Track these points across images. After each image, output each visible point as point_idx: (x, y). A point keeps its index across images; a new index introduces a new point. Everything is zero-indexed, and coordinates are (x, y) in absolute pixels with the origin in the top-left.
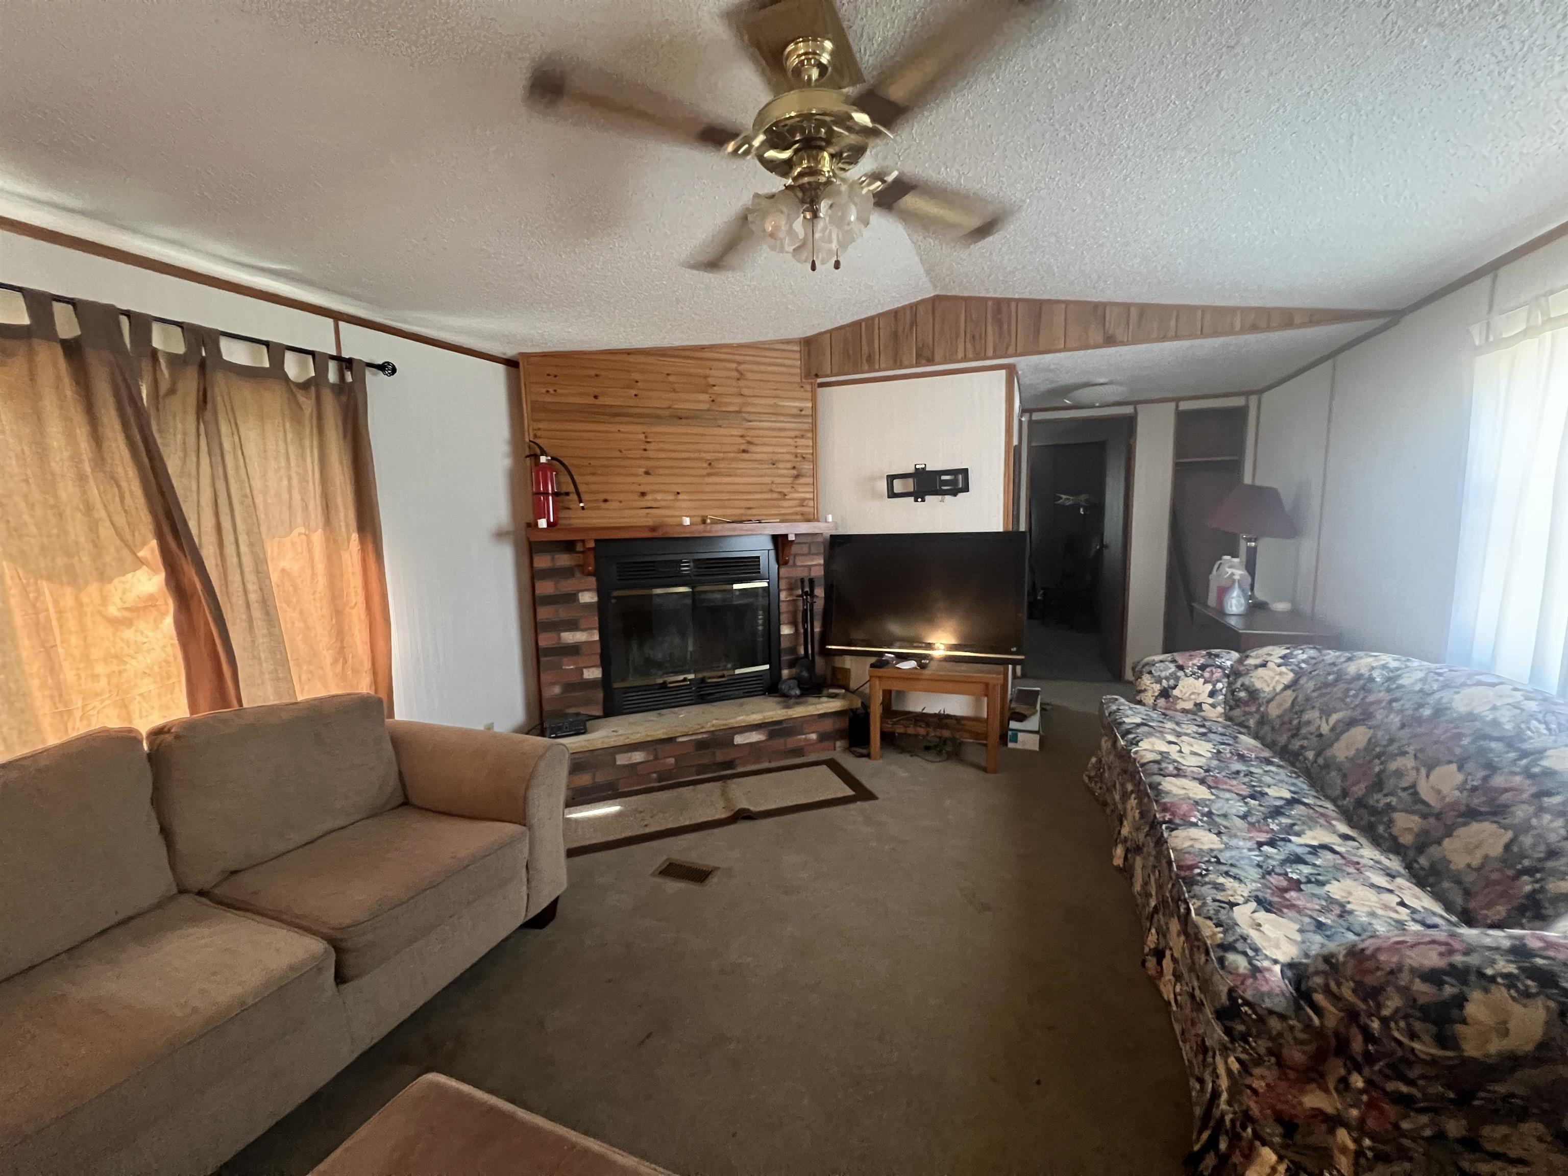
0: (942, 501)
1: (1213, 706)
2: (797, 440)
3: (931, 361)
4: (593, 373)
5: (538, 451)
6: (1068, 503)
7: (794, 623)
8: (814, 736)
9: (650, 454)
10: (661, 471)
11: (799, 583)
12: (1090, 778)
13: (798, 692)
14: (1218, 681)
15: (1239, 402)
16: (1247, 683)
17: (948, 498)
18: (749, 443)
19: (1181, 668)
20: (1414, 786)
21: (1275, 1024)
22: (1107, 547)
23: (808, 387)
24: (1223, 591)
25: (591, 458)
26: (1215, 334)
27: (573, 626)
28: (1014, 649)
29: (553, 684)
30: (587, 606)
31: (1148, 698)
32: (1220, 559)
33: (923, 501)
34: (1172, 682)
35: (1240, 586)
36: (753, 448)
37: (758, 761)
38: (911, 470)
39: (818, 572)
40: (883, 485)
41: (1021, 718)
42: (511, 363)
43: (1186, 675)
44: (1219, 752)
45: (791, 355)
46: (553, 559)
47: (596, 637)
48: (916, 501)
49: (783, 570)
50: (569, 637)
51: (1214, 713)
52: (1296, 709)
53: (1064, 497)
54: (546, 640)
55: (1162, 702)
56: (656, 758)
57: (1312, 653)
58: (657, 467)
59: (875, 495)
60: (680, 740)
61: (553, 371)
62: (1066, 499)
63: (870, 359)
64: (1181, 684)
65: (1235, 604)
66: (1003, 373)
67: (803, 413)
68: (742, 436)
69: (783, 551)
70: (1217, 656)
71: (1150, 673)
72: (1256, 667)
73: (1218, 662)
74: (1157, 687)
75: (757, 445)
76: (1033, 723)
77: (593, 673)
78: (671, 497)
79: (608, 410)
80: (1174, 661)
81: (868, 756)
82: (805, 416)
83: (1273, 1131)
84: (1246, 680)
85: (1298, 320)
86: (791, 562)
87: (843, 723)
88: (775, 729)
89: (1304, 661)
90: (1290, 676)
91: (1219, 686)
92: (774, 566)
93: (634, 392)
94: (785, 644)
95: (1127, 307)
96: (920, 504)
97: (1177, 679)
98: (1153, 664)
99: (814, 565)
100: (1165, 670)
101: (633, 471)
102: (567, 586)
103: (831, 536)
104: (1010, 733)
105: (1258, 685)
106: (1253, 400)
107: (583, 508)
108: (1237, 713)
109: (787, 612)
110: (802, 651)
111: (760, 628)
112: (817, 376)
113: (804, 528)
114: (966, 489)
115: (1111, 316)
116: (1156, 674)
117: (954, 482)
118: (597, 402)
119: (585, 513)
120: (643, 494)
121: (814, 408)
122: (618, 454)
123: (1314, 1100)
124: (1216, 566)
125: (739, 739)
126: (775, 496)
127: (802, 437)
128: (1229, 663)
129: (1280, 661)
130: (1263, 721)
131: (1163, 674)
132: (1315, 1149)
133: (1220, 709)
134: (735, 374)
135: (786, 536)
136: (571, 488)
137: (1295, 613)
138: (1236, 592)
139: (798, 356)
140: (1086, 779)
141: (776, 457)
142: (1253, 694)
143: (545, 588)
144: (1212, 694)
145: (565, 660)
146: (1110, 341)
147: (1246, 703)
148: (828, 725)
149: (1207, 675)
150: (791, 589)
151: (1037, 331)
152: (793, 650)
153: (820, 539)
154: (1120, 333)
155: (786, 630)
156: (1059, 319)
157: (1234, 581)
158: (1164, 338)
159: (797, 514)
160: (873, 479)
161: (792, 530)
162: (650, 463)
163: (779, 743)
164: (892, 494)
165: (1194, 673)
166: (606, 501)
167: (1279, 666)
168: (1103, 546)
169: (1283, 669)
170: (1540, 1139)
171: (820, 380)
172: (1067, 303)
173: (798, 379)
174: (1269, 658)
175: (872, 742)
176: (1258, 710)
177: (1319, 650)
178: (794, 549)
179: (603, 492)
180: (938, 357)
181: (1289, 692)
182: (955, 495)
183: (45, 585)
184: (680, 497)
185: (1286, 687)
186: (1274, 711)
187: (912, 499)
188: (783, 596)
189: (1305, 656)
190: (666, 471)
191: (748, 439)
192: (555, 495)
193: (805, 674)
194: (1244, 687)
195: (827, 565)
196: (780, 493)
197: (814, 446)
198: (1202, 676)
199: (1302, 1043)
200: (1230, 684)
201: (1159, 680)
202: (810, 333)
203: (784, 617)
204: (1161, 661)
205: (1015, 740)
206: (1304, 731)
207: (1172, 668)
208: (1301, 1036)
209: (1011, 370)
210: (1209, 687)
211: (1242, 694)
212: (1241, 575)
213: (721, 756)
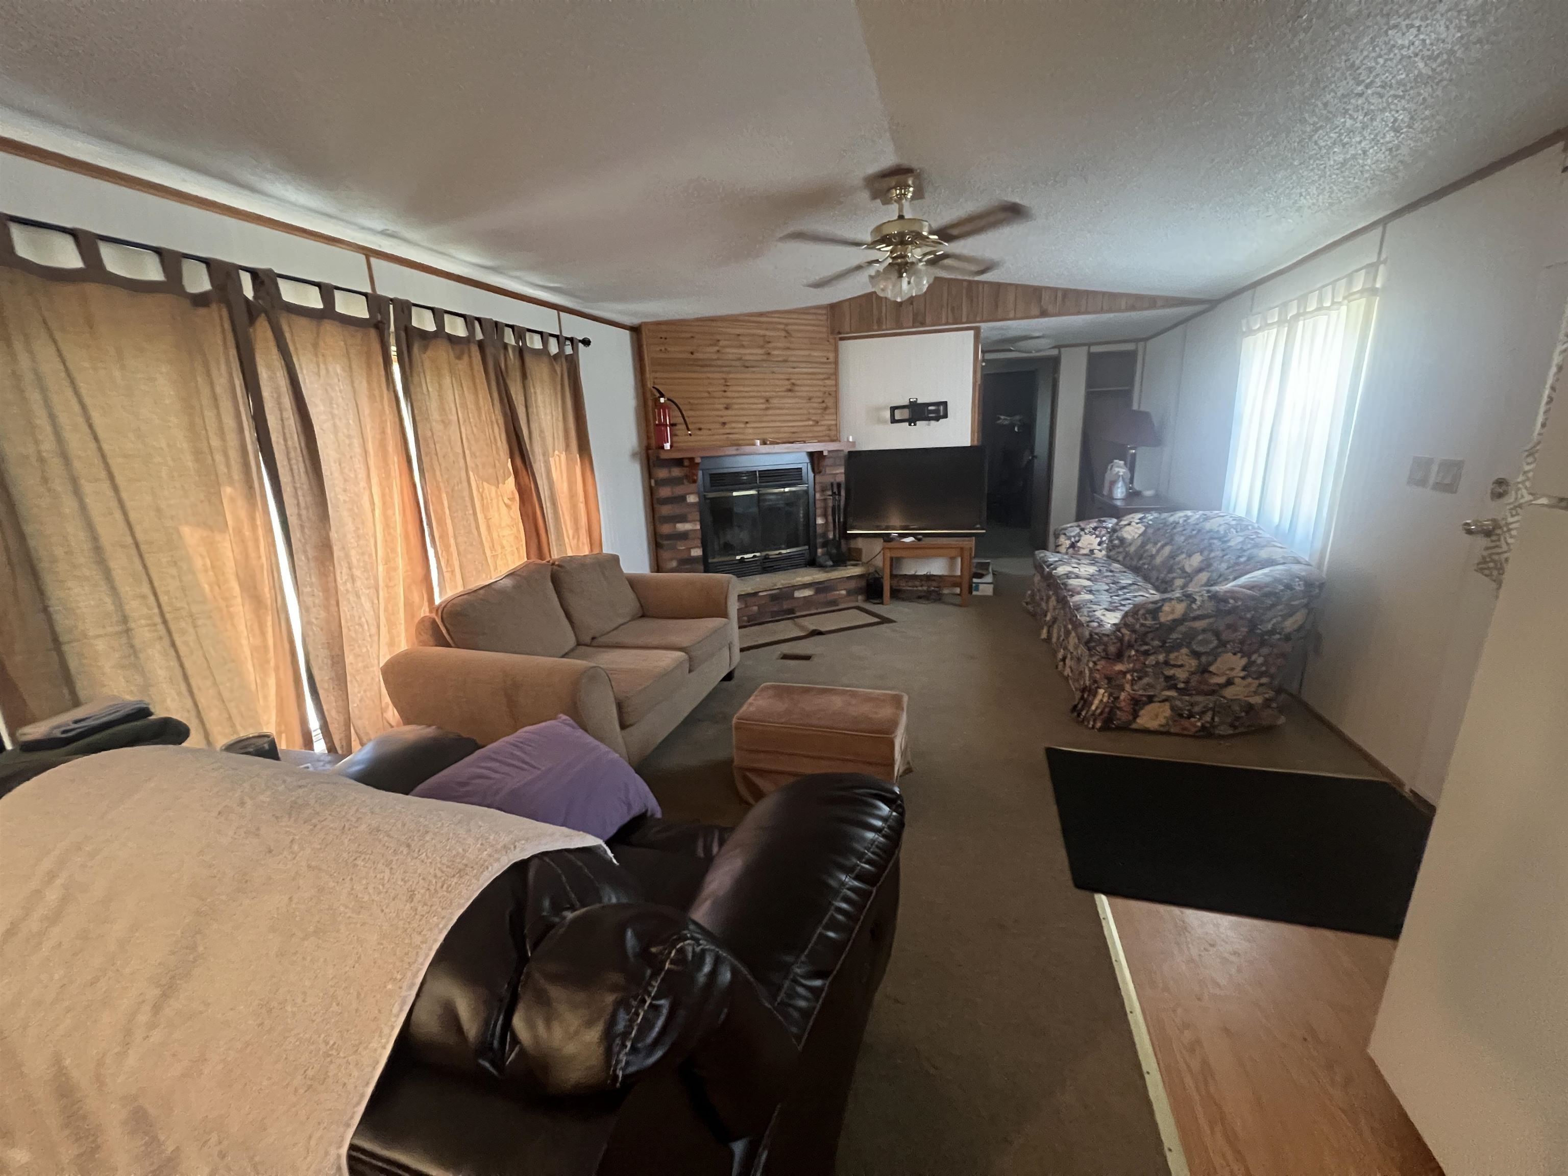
0: (929, 425)
1: (1100, 551)
2: (826, 381)
3: (923, 324)
4: (689, 335)
5: (658, 395)
6: (1006, 422)
7: (825, 516)
8: (844, 592)
9: (728, 394)
10: (736, 407)
11: (829, 487)
12: (1027, 603)
13: (831, 563)
14: (1104, 536)
15: (1130, 347)
16: (1119, 535)
17: (933, 422)
18: (793, 384)
19: (1083, 530)
20: (1183, 566)
21: (1105, 639)
22: (1036, 457)
23: (832, 341)
24: (1113, 483)
25: (689, 398)
26: (1110, 311)
27: (683, 519)
28: (978, 526)
29: (672, 559)
30: (693, 504)
31: (1063, 549)
32: (1112, 462)
33: (915, 425)
34: (1077, 538)
35: (1123, 480)
36: (797, 388)
37: (809, 609)
38: (906, 403)
39: (841, 478)
40: (887, 414)
41: (981, 576)
42: (635, 330)
43: (1086, 534)
44: (1100, 570)
45: (820, 317)
46: (670, 472)
47: (698, 527)
48: (910, 425)
49: (817, 477)
50: (682, 527)
51: (1100, 554)
52: (1143, 545)
53: (1002, 417)
54: (666, 529)
55: (1071, 551)
56: (746, 607)
57: (1156, 515)
58: (733, 404)
59: (880, 421)
60: (761, 594)
61: (664, 335)
62: (1004, 420)
63: (879, 322)
64: (1082, 538)
65: (1119, 492)
66: (972, 333)
67: (829, 361)
68: (788, 379)
69: (818, 464)
70: (1104, 521)
71: (1065, 534)
72: (1126, 525)
73: (1104, 524)
74: (1068, 543)
75: (798, 385)
76: (989, 578)
77: (697, 552)
78: (742, 425)
79: (700, 363)
80: (1079, 526)
81: (882, 603)
82: (830, 363)
83: (1104, 683)
84: (1119, 534)
85: (1159, 303)
86: (823, 472)
87: (863, 583)
88: (820, 588)
89: (1151, 520)
90: (1144, 528)
91: (1104, 538)
92: (811, 475)
93: (717, 348)
94: (819, 530)
95: (1055, 290)
96: (913, 427)
97: (1080, 536)
98: (1065, 529)
99: (838, 473)
100: (1073, 531)
101: (717, 406)
102: (679, 490)
103: (849, 452)
104: (974, 585)
105: (1126, 535)
106: (1141, 345)
107: (690, 435)
108: (1112, 553)
109: (821, 508)
110: (831, 536)
111: (802, 520)
112: (839, 333)
113: (833, 446)
114: (945, 416)
115: (1046, 296)
116: (1068, 534)
117: (937, 411)
118: (693, 357)
119: (692, 438)
120: (724, 424)
121: (836, 357)
122: (706, 395)
123: (1119, 667)
124: (1109, 467)
125: (798, 594)
126: (811, 423)
127: (828, 378)
128: (1110, 525)
129: (1138, 521)
130: (1127, 554)
131: (1073, 534)
132: (1118, 686)
133: (1104, 552)
134: (783, 334)
135: (822, 452)
136: (681, 420)
137: (1157, 497)
138: (1120, 484)
139: (825, 317)
140: (1024, 604)
141: (811, 394)
142: (1122, 540)
143: (665, 492)
144: (1099, 544)
145: (679, 543)
146: (1044, 314)
147: (1118, 547)
148: (852, 584)
149: (1097, 533)
150: (823, 490)
151: (997, 306)
152: (824, 535)
153: (841, 454)
154: (1050, 309)
155: (820, 521)
156: (1011, 298)
157: (1119, 476)
158: (1079, 313)
159: (825, 436)
160: (879, 409)
161: (824, 447)
162: (728, 401)
163: (821, 597)
164: (894, 421)
165: (1090, 532)
166: (700, 429)
167: (1137, 523)
168: (1034, 457)
169: (1140, 525)
170: (1187, 655)
171: (840, 336)
172: (1017, 286)
173: (824, 336)
174: (1132, 520)
175: (884, 596)
176: (1124, 549)
177: (1160, 513)
178: (827, 462)
179: (698, 423)
180: (928, 320)
181: (1141, 537)
182: (938, 420)
183: (485, 484)
184: (748, 425)
185: (1141, 535)
186: (1132, 549)
187: (907, 424)
188: (818, 496)
189: (1151, 517)
190: (739, 406)
191: (793, 381)
192: (672, 425)
193: (834, 551)
194: (1118, 538)
195: (847, 473)
196: (813, 421)
197: (836, 385)
198: (1095, 534)
199: (1114, 643)
200: (1110, 537)
201: (1069, 538)
202: (835, 300)
203: (819, 512)
204: (1071, 527)
205: (977, 589)
206: (1145, 555)
207: (1077, 530)
208: (1115, 641)
209: (977, 330)
210: (1099, 539)
211: (1116, 542)
212: (1124, 472)
213: (786, 605)
